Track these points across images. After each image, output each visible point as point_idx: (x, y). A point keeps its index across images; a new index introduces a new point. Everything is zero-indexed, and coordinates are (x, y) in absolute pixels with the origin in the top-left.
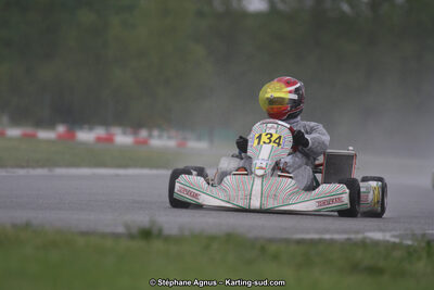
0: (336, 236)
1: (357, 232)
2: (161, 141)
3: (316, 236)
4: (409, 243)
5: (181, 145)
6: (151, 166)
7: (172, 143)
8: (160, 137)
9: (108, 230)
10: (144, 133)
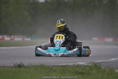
0: (70, 64)
1: (76, 63)
2: (18, 39)
3: (65, 64)
4: (90, 65)
5: (23, 39)
6: (16, 46)
7: (21, 39)
8: (17, 37)
9: (9, 65)
10: (13, 37)
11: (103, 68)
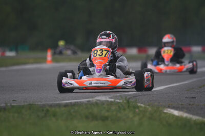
11: (141, 107)
